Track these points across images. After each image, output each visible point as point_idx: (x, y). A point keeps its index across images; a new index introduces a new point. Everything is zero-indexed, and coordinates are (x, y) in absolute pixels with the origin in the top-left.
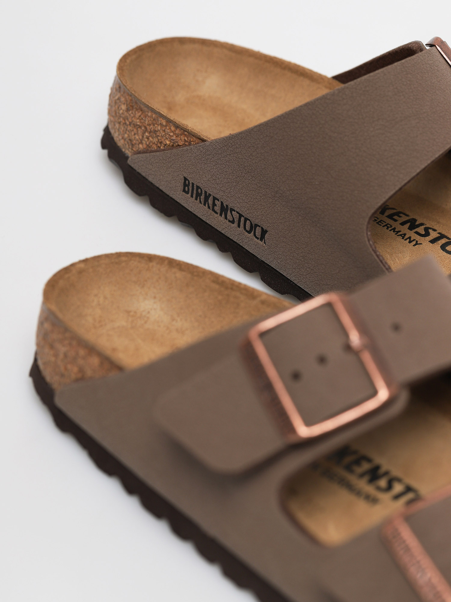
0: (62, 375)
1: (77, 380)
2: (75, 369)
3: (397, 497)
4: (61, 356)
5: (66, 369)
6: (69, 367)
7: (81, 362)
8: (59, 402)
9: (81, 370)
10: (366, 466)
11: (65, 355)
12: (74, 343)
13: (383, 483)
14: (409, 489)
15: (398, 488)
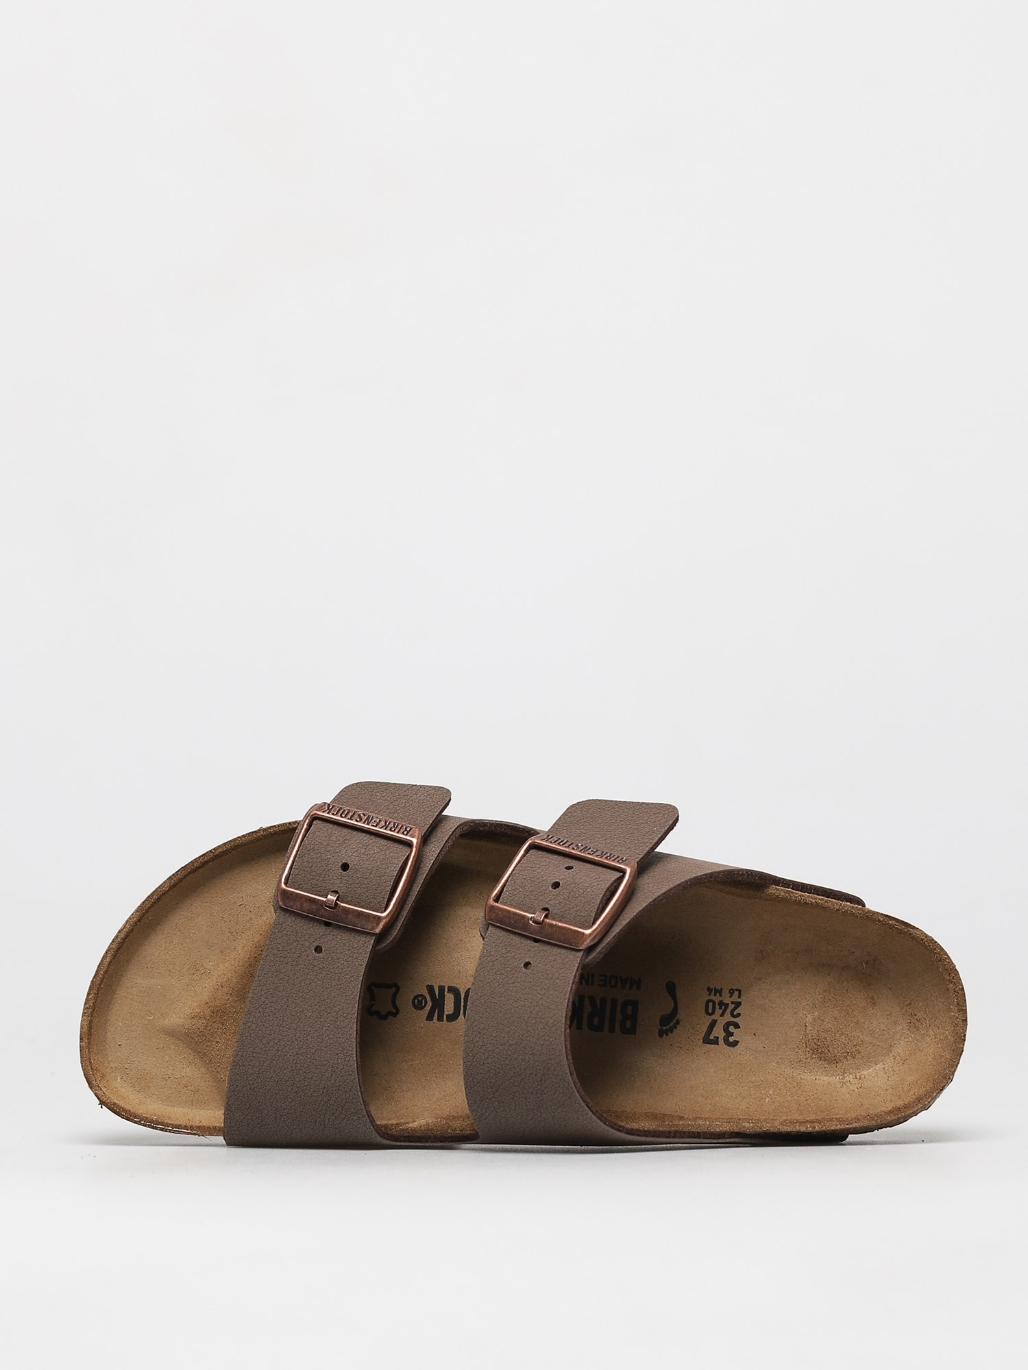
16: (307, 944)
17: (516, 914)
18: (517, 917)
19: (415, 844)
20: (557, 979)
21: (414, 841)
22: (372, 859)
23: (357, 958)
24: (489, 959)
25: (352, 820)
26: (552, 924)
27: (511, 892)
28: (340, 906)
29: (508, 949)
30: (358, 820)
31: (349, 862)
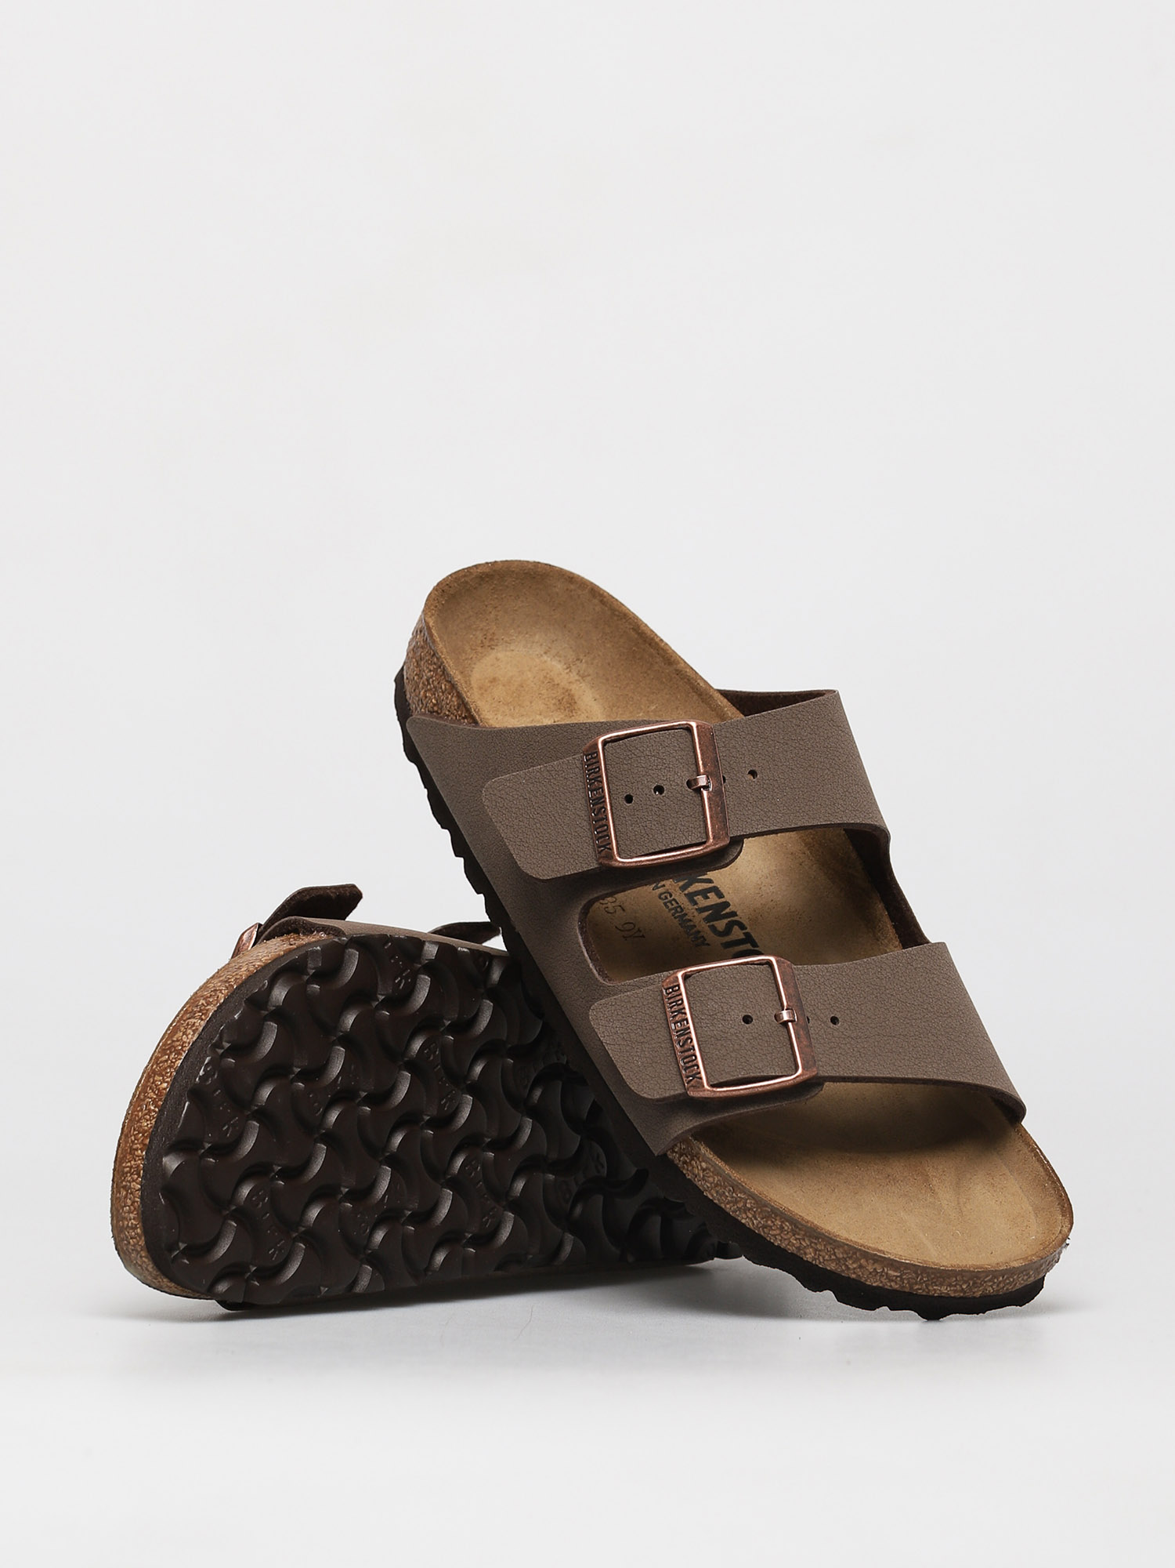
16: (836, 1034)
17: (710, 808)
18: (712, 806)
19: (683, 972)
20: (752, 735)
21: (680, 975)
22: (724, 1000)
23: (823, 976)
24: (765, 819)
25: (693, 1046)
26: (703, 764)
27: (686, 834)
28: (788, 1005)
29: (746, 803)
30: (689, 1041)
31: (741, 1018)
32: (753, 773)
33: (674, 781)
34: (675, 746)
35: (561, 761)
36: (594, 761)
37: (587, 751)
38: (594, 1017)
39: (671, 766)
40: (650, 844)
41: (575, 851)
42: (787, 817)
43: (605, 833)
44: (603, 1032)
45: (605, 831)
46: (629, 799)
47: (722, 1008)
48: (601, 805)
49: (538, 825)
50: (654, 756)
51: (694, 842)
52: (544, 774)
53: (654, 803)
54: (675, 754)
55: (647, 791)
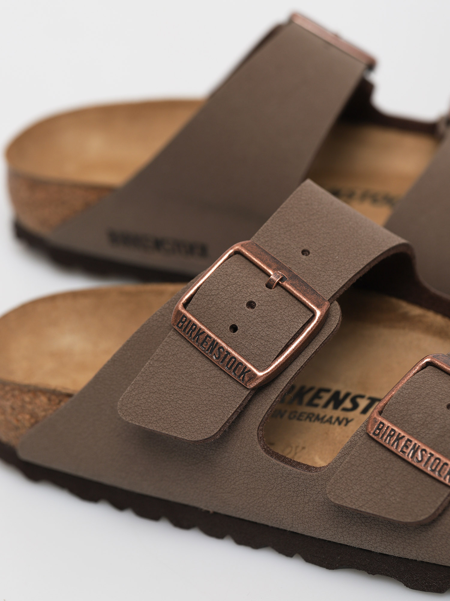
0: (17, 428)
1: (32, 425)
2: (27, 417)
3: (365, 411)
4: (9, 410)
5: (18, 420)
6: (20, 417)
7: (29, 407)
8: (24, 455)
9: (33, 415)
10: (326, 397)
11: (13, 409)
12: (17, 393)
13: (348, 404)
14: (373, 401)
15: (363, 403)
26: (266, 266)
31: (446, 409)
32: (305, 252)
33: (256, 292)
34: (237, 270)
35: (161, 346)
36: (186, 323)
37: (176, 321)
38: (335, 497)
39: (246, 284)
40: (275, 346)
41: (222, 396)
42: (352, 264)
43: (236, 363)
44: (351, 502)
45: (235, 361)
46: (234, 328)
47: (425, 413)
48: (217, 348)
49: (180, 402)
50: (228, 285)
51: (305, 322)
52: (155, 365)
53: (254, 317)
54: (241, 275)
55: (243, 312)
